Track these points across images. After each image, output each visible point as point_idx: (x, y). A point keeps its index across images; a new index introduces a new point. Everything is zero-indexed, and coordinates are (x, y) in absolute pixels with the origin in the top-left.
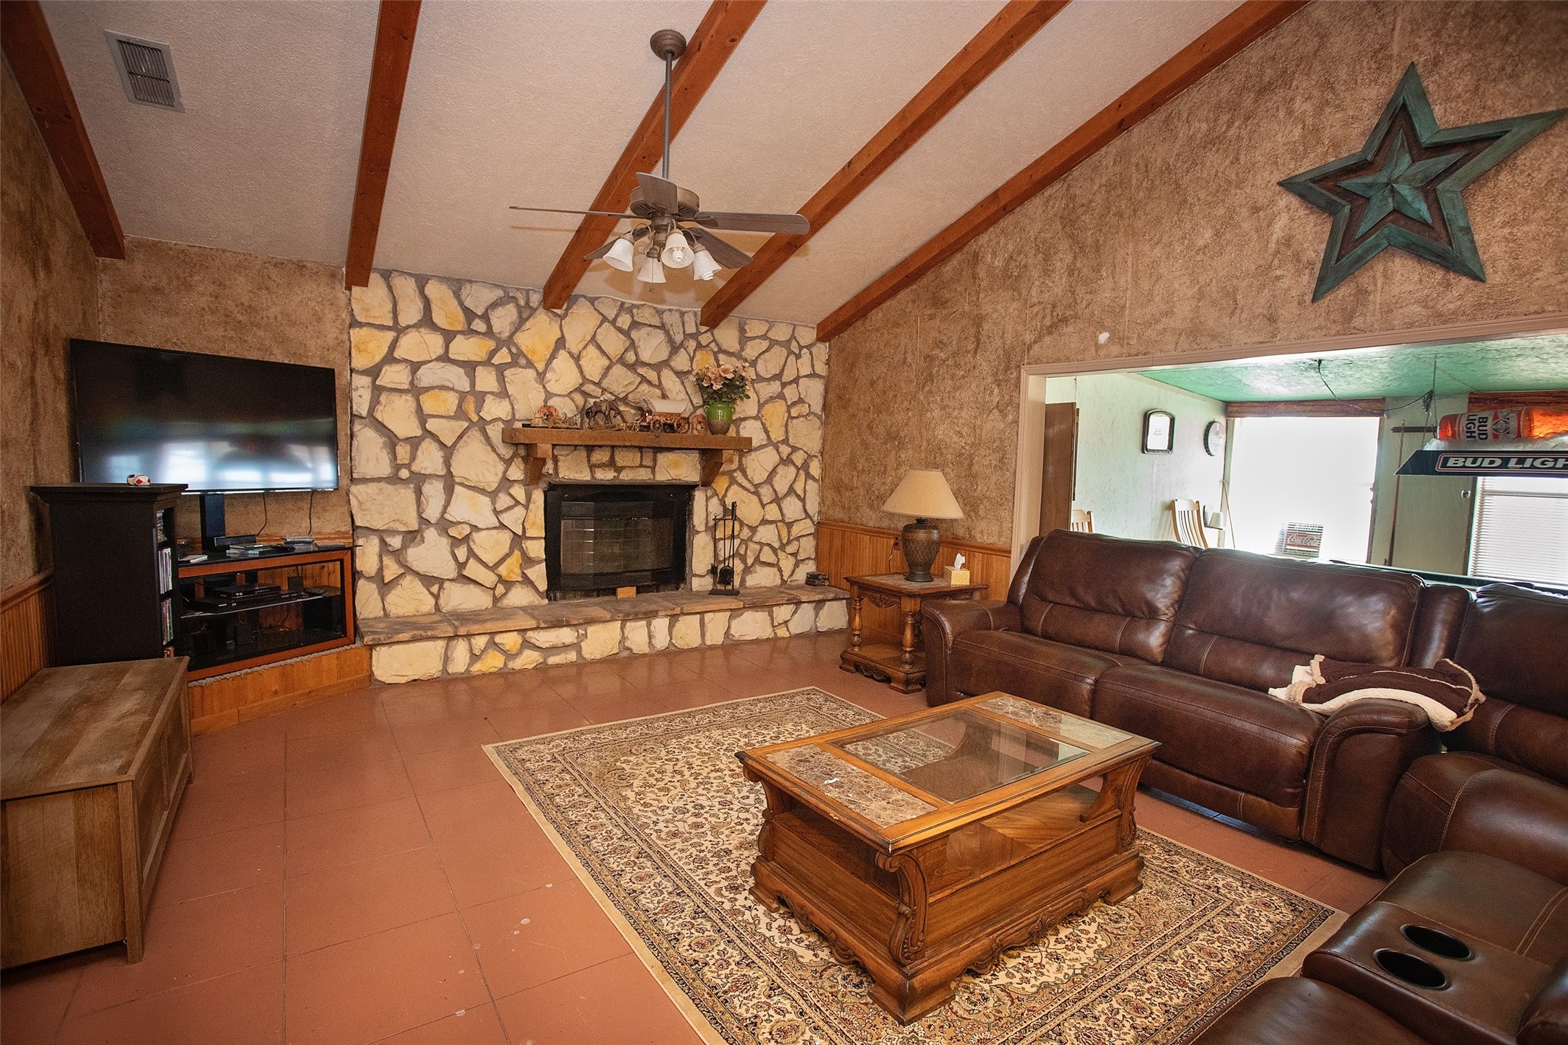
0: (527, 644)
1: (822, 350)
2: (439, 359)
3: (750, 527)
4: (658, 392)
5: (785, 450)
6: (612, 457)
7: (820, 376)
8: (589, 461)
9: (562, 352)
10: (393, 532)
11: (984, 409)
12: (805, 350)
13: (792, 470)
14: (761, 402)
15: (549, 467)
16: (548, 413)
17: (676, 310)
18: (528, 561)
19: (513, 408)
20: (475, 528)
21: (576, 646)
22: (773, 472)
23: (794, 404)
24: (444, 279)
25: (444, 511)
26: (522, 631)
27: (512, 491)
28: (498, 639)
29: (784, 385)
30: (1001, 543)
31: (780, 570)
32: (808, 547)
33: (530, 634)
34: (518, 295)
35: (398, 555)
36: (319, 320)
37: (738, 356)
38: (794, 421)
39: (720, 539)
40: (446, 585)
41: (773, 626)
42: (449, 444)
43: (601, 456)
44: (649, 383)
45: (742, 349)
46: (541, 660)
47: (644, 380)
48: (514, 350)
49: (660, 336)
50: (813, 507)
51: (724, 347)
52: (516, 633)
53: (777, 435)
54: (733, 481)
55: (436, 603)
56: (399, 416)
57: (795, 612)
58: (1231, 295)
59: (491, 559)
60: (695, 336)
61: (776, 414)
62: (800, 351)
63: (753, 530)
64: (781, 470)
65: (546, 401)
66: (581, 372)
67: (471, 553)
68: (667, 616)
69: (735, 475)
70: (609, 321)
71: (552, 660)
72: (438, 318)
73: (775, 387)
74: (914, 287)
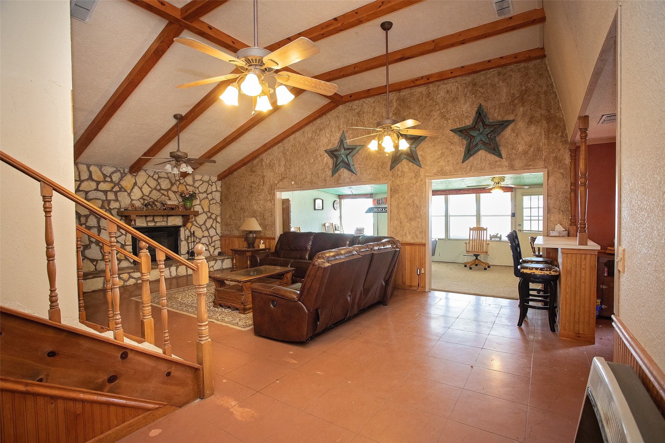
0: (131, 277)
1: (219, 183)
2: (95, 190)
3: (199, 238)
4: (167, 198)
5: (209, 214)
6: (153, 218)
7: (219, 191)
8: (146, 220)
9: (136, 186)
11: (266, 201)
12: (214, 183)
13: (212, 220)
14: (201, 199)
16: (133, 205)
19: (120, 204)
22: (205, 221)
23: (211, 200)
24: (96, 165)
26: (129, 273)
28: (121, 276)
29: (208, 194)
30: (273, 236)
31: (209, 251)
32: (218, 244)
33: (131, 274)
34: (121, 169)
35: (82, 253)
37: (193, 186)
38: (212, 205)
39: (190, 243)
40: (99, 261)
41: (209, 268)
43: (149, 219)
44: (165, 195)
45: (194, 184)
46: (135, 282)
47: (163, 194)
48: (120, 186)
49: (168, 181)
50: (219, 231)
51: (188, 183)
52: (127, 274)
53: (206, 209)
54: (193, 224)
55: (95, 268)
57: (215, 263)
58: (318, 174)
60: (179, 180)
61: (205, 203)
62: (212, 184)
63: (200, 239)
64: (208, 220)
65: (131, 202)
66: (142, 193)
68: (175, 266)
69: (193, 222)
70: (151, 177)
72: (94, 177)
73: (205, 195)
74: (246, 166)
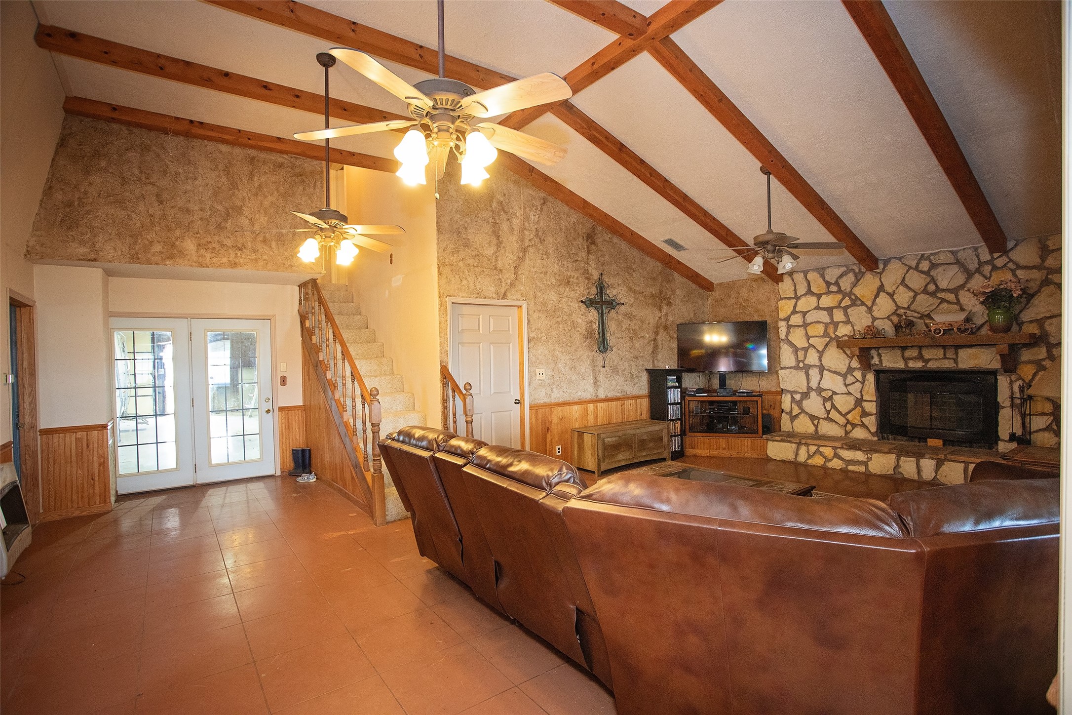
0: (836, 456)
2: (816, 308)
4: (956, 307)
6: (920, 353)
8: (903, 357)
9: (882, 293)
10: (797, 392)
15: (876, 360)
16: (873, 329)
17: (970, 248)
18: (865, 414)
19: (854, 328)
20: (835, 393)
21: (865, 463)
25: (819, 384)
26: (835, 448)
27: (854, 374)
28: (821, 449)
33: (838, 450)
34: (854, 267)
35: (799, 404)
36: (769, 300)
40: (821, 421)
42: (820, 350)
43: (911, 353)
44: (949, 302)
45: (1043, 262)
46: (844, 466)
47: (943, 301)
48: (853, 297)
49: (955, 269)
52: (831, 448)
55: (816, 430)
56: (798, 338)
59: (844, 410)
60: (990, 262)
65: (872, 323)
66: (896, 303)
67: (833, 406)
68: (932, 459)
70: (913, 269)
71: (850, 468)
72: (814, 289)
